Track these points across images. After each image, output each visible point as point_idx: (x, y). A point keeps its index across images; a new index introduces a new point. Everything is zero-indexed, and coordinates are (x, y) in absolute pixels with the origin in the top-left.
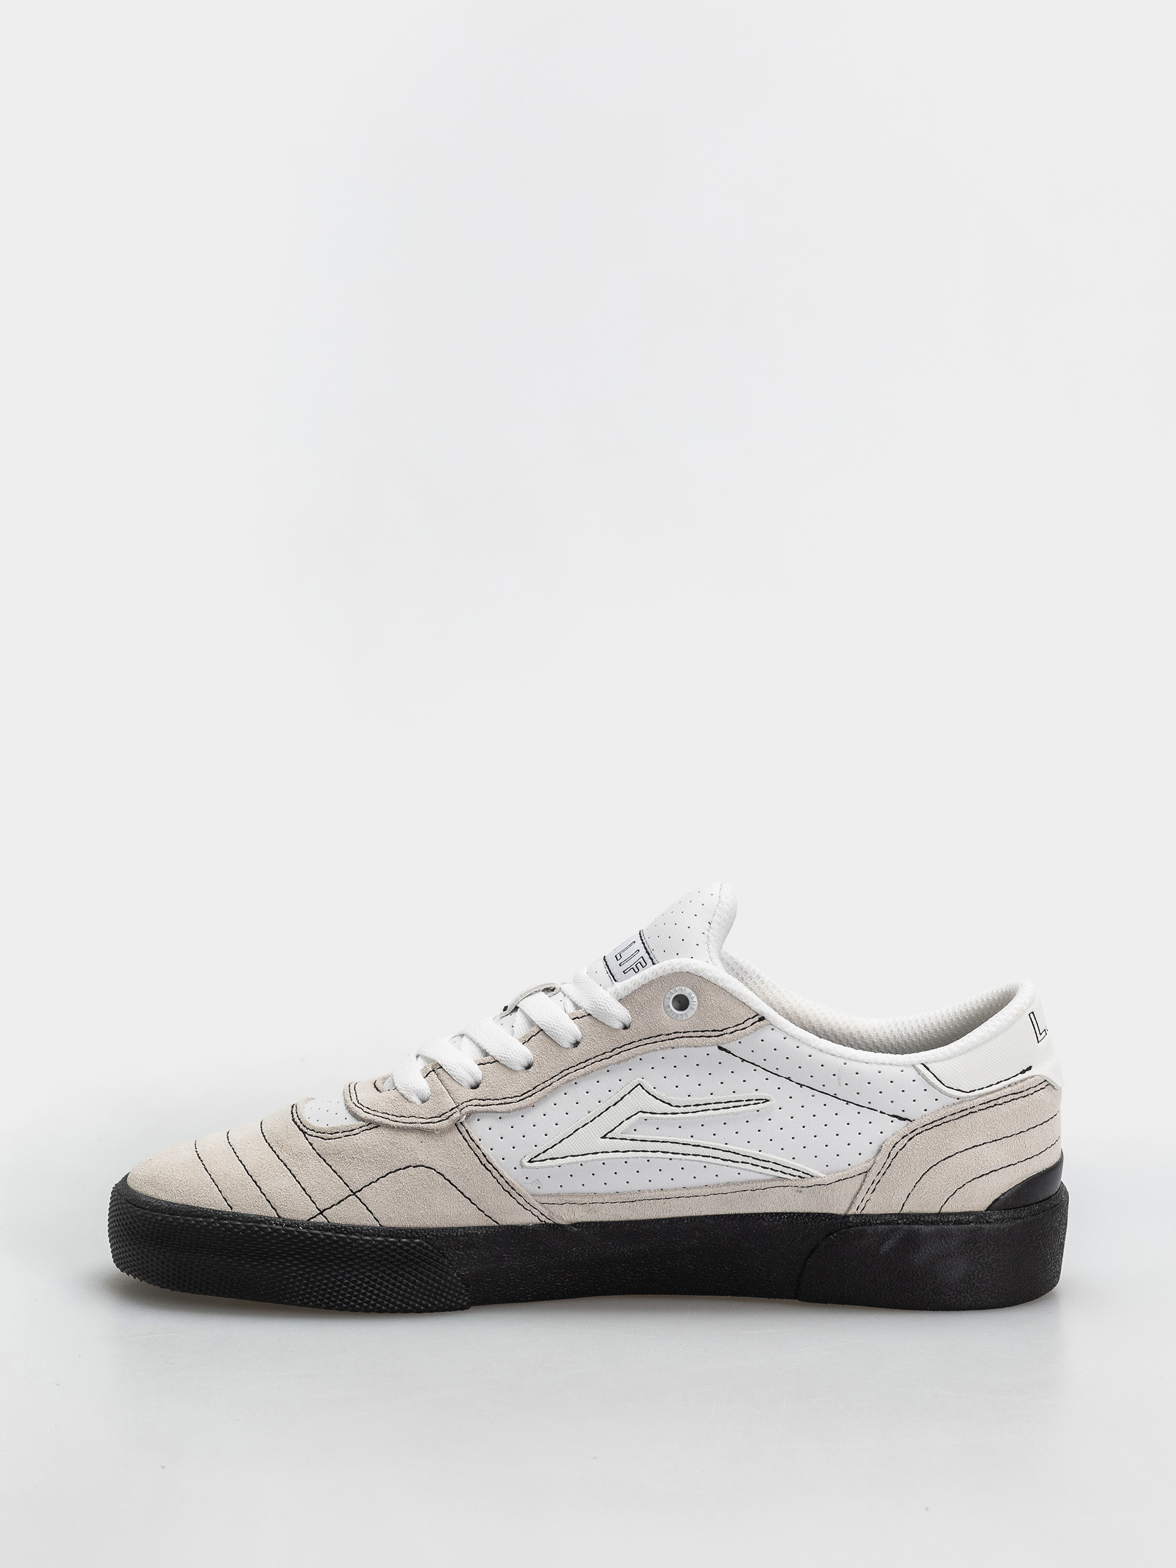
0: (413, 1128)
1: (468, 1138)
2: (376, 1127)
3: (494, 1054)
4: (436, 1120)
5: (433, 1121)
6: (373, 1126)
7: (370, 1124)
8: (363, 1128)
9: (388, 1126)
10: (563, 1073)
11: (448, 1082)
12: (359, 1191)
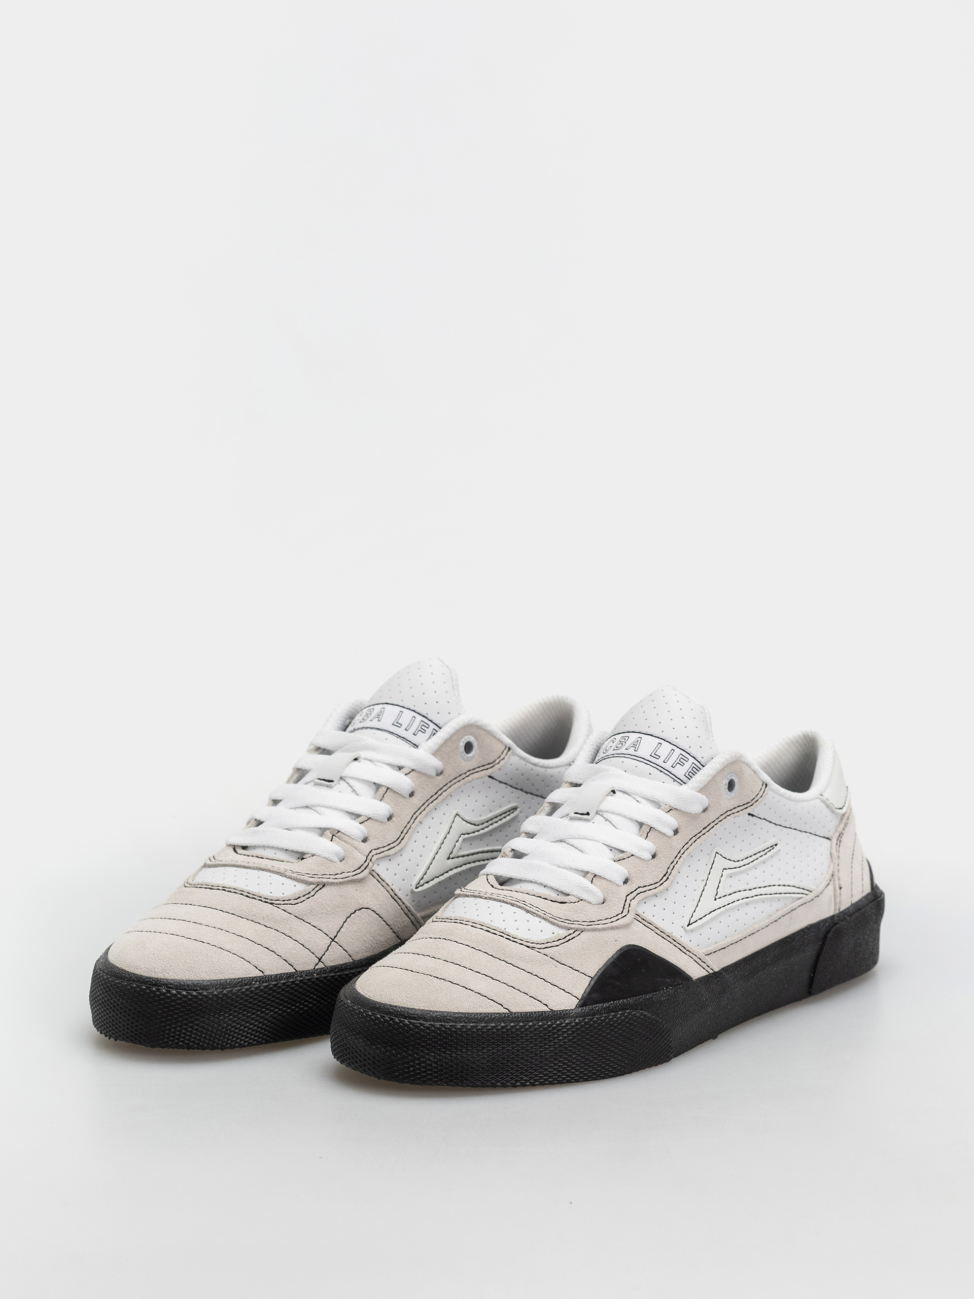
0: (345, 881)
1: (380, 880)
2: (324, 886)
3: (367, 814)
4: (359, 871)
5: (358, 873)
6: (321, 886)
7: (318, 885)
8: (316, 889)
9: (332, 884)
10: (414, 817)
11: (350, 841)
12: (335, 937)
